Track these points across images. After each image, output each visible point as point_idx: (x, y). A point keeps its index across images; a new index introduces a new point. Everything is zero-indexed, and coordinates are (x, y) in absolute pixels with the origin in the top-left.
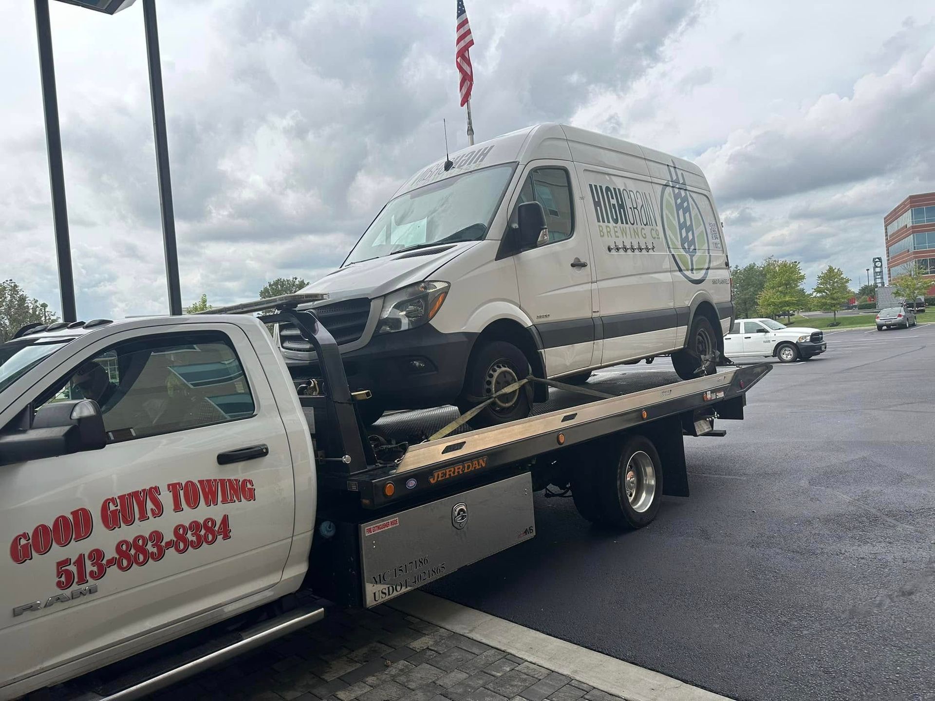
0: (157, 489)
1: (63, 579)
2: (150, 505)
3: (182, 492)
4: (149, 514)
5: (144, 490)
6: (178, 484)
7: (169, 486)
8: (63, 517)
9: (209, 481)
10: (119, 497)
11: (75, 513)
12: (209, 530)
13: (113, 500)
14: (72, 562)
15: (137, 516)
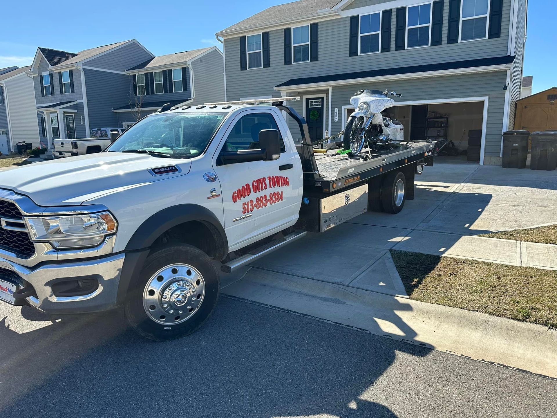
0: (265, 178)
1: (244, 210)
2: (264, 185)
3: (271, 180)
4: (264, 188)
5: (262, 178)
6: (270, 177)
7: (268, 177)
8: (243, 186)
9: (277, 177)
10: (256, 180)
11: (246, 185)
12: (278, 196)
13: (255, 181)
14: (246, 203)
15: (261, 189)
